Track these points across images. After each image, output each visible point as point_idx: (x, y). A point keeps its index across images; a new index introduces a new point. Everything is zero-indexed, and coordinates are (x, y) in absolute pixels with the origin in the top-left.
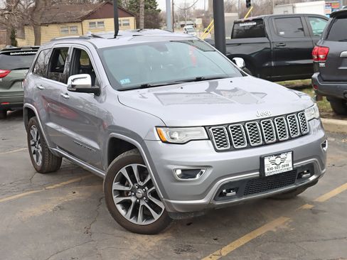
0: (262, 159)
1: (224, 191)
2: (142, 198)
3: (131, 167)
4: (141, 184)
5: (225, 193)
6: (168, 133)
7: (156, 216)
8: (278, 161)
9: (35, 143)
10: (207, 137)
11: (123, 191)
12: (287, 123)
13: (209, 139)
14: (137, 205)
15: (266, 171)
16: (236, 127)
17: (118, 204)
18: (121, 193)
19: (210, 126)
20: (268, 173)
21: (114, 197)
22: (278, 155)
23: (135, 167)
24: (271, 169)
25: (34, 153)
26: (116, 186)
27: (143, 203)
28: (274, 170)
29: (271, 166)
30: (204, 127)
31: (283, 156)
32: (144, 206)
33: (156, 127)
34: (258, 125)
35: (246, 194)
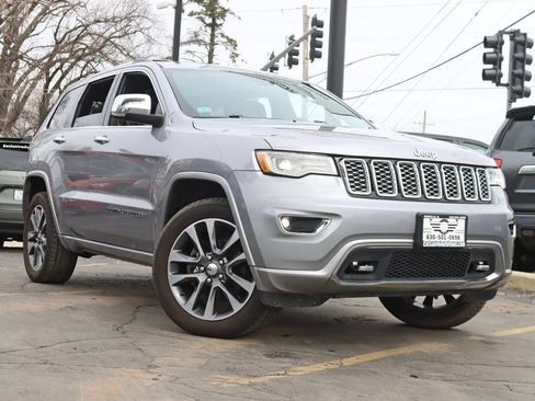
0: (420, 218)
1: (355, 263)
2: (215, 276)
3: (204, 224)
4: (218, 251)
5: (357, 267)
6: (274, 160)
7: (237, 306)
8: (444, 227)
9: (36, 234)
10: (336, 173)
11: (185, 264)
12: (460, 175)
13: (339, 176)
14: (207, 287)
15: (424, 238)
16: (382, 165)
17: (174, 285)
18: (182, 268)
19: (342, 156)
20: (427, 242)
21: (170, 273)
22: (444, 217)
23: (210, 223)
24: (433, 237)
25: (32, 252)
26: (175, 256)
27: (217, 284)
28: (437, 240)
29: (433, 233)
30: (333, 156)
31: (452, 220)
32: (218, 289)
33: (256, 150)
34: (416, 169)
35: (390, 275)
